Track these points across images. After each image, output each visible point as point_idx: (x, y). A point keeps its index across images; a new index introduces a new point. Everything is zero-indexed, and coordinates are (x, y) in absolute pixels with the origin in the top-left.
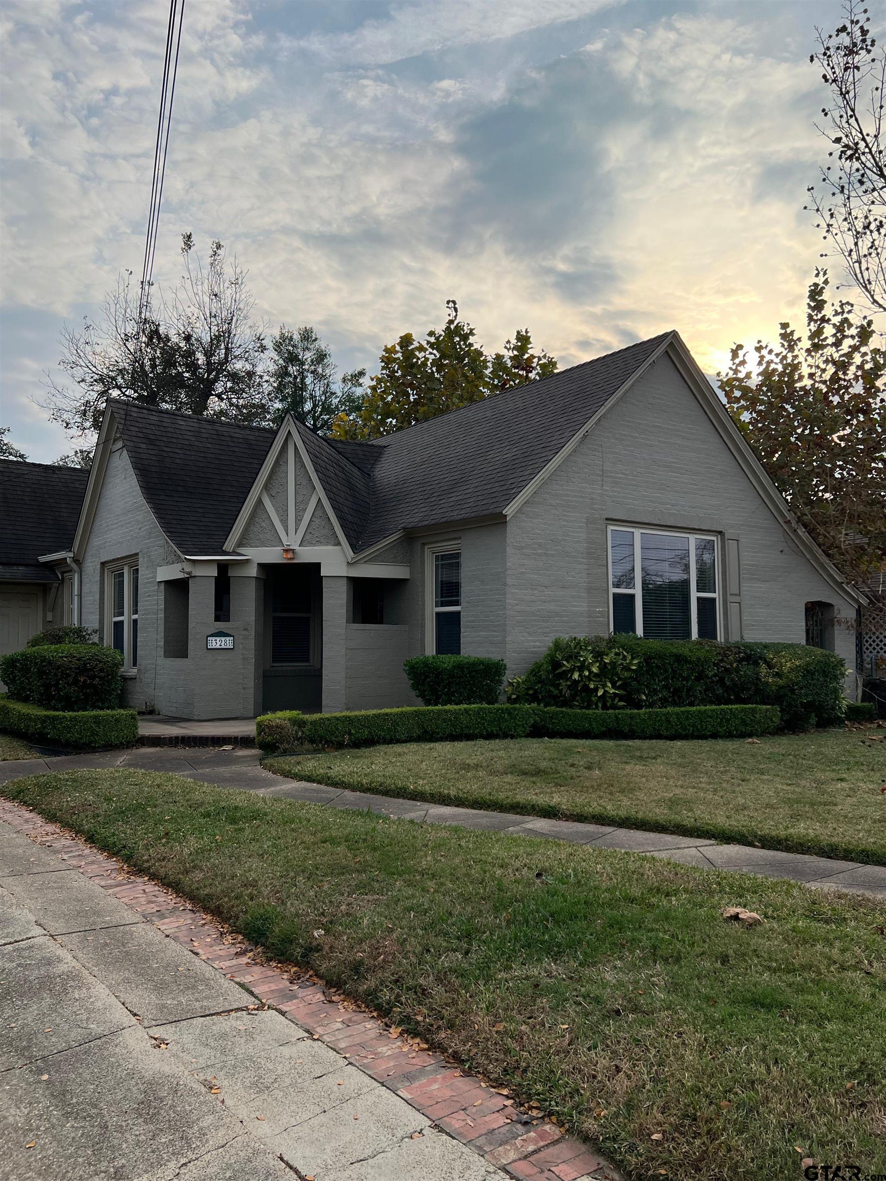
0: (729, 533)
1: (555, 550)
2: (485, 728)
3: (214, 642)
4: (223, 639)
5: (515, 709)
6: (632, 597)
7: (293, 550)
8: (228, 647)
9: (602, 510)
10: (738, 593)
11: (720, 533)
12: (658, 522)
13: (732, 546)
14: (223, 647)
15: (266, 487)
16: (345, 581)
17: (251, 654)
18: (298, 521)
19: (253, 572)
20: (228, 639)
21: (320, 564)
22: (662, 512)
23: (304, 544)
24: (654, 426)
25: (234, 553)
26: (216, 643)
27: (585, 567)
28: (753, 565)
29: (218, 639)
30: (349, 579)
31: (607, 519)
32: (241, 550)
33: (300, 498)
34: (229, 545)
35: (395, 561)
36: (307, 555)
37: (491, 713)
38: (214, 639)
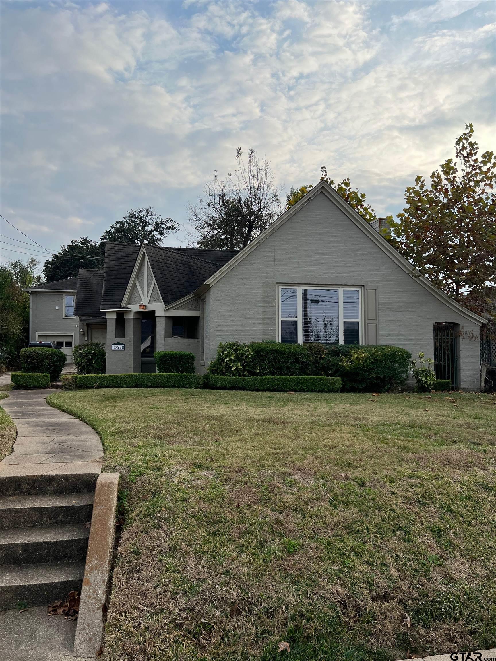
0: (368, 286)
1: (241, 300)
2: (170, 384)
3: (115, 347)
4: (119, 346)
5: (189, 376)
6: (296, 323)
7: (145, 306)
8: (122, 349)
9: (274, 278)
10: (374, 318)
11: (363, 286)
12: (314, 283)
13: (371, 293)
14: (119, 349)
15: (137, 277)
16: (164, 319)
17: (132, 352)
18: (148, 292)
19: (132, 315)
20: (122, 345)
21: (155, 311)
22: (317, 277)
23: (150, 302)
24: (312, 233)
25: (126, 308)
26: (116, 347)
27: (261, 308)
28: (387, 303)
29: (117, 346)
30: (167, 317)
31: (277, 283)
32: (129, 306)
33: (149, 281)
34: (123, 304)
35: (191, 308)
36: (151, 307)
37: (175, 377)
38: (115, 345)
